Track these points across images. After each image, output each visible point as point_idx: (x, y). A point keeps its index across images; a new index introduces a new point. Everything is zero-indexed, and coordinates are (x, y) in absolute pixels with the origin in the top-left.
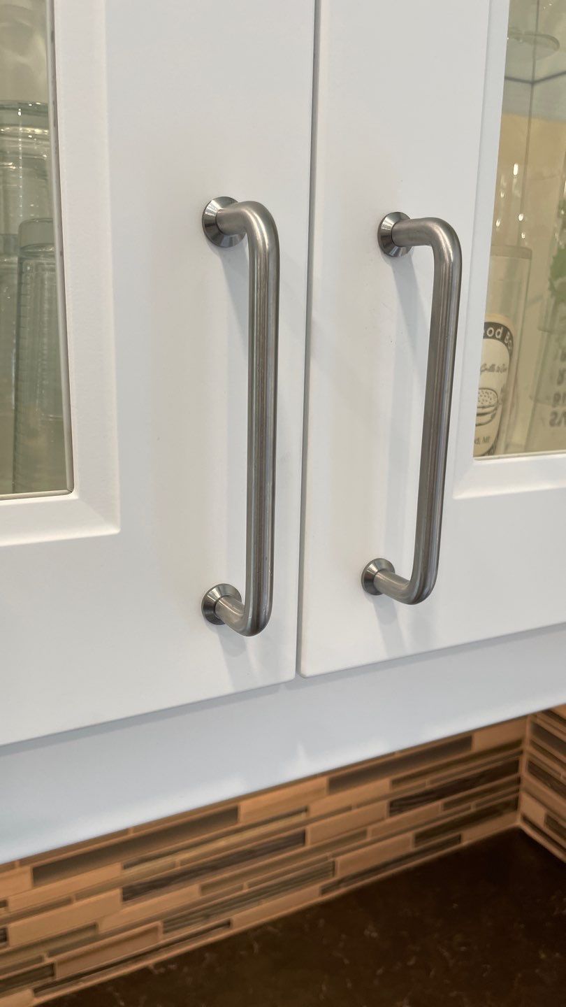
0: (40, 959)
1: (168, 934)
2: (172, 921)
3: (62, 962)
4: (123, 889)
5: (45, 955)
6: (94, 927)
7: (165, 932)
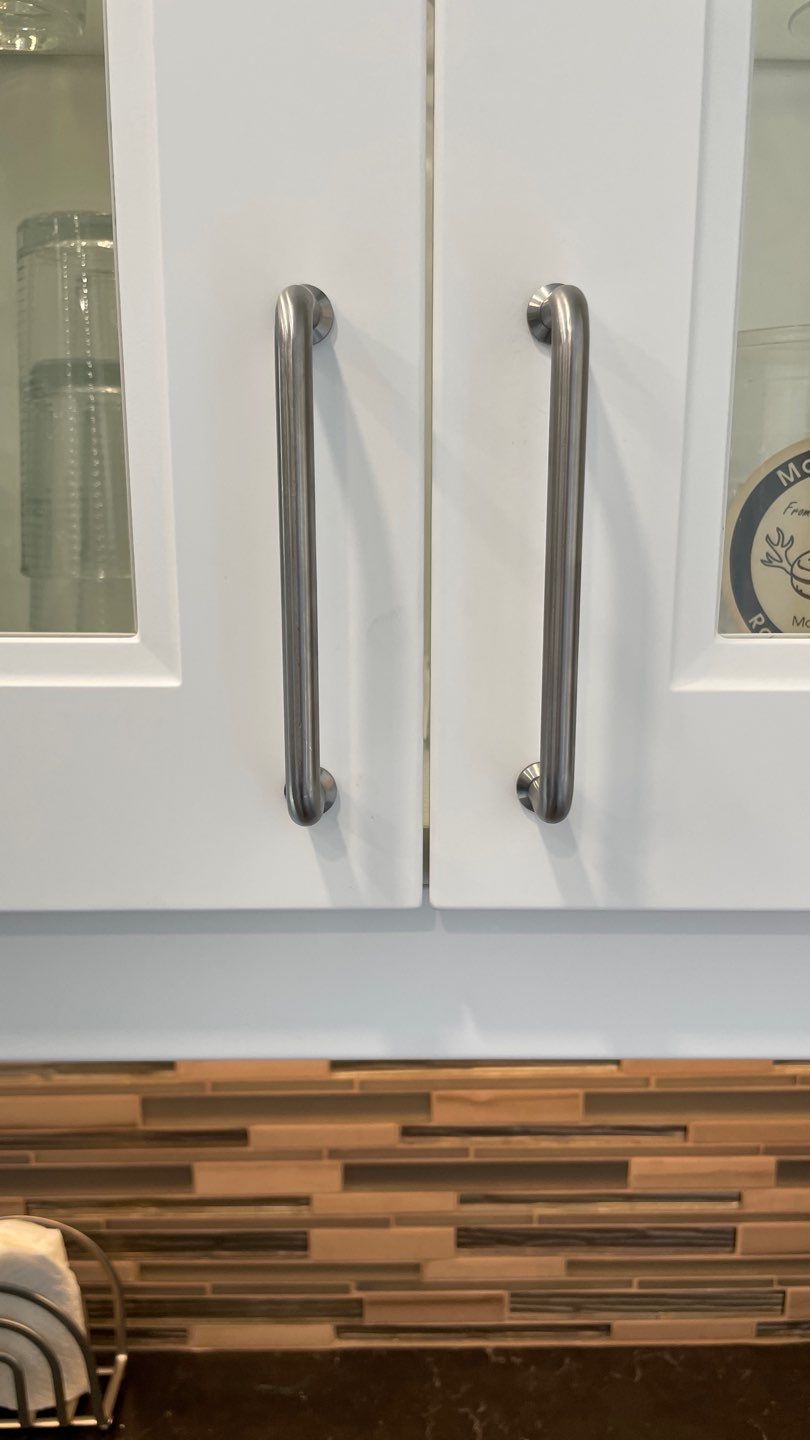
0: (346, 1289)
1: (517, 1315)
2: (525, 1297)
3: (375, 1303)
4: (459, 1230)
5: (353, 1285)
6: (416, 1268)
7: (513, 1310)
